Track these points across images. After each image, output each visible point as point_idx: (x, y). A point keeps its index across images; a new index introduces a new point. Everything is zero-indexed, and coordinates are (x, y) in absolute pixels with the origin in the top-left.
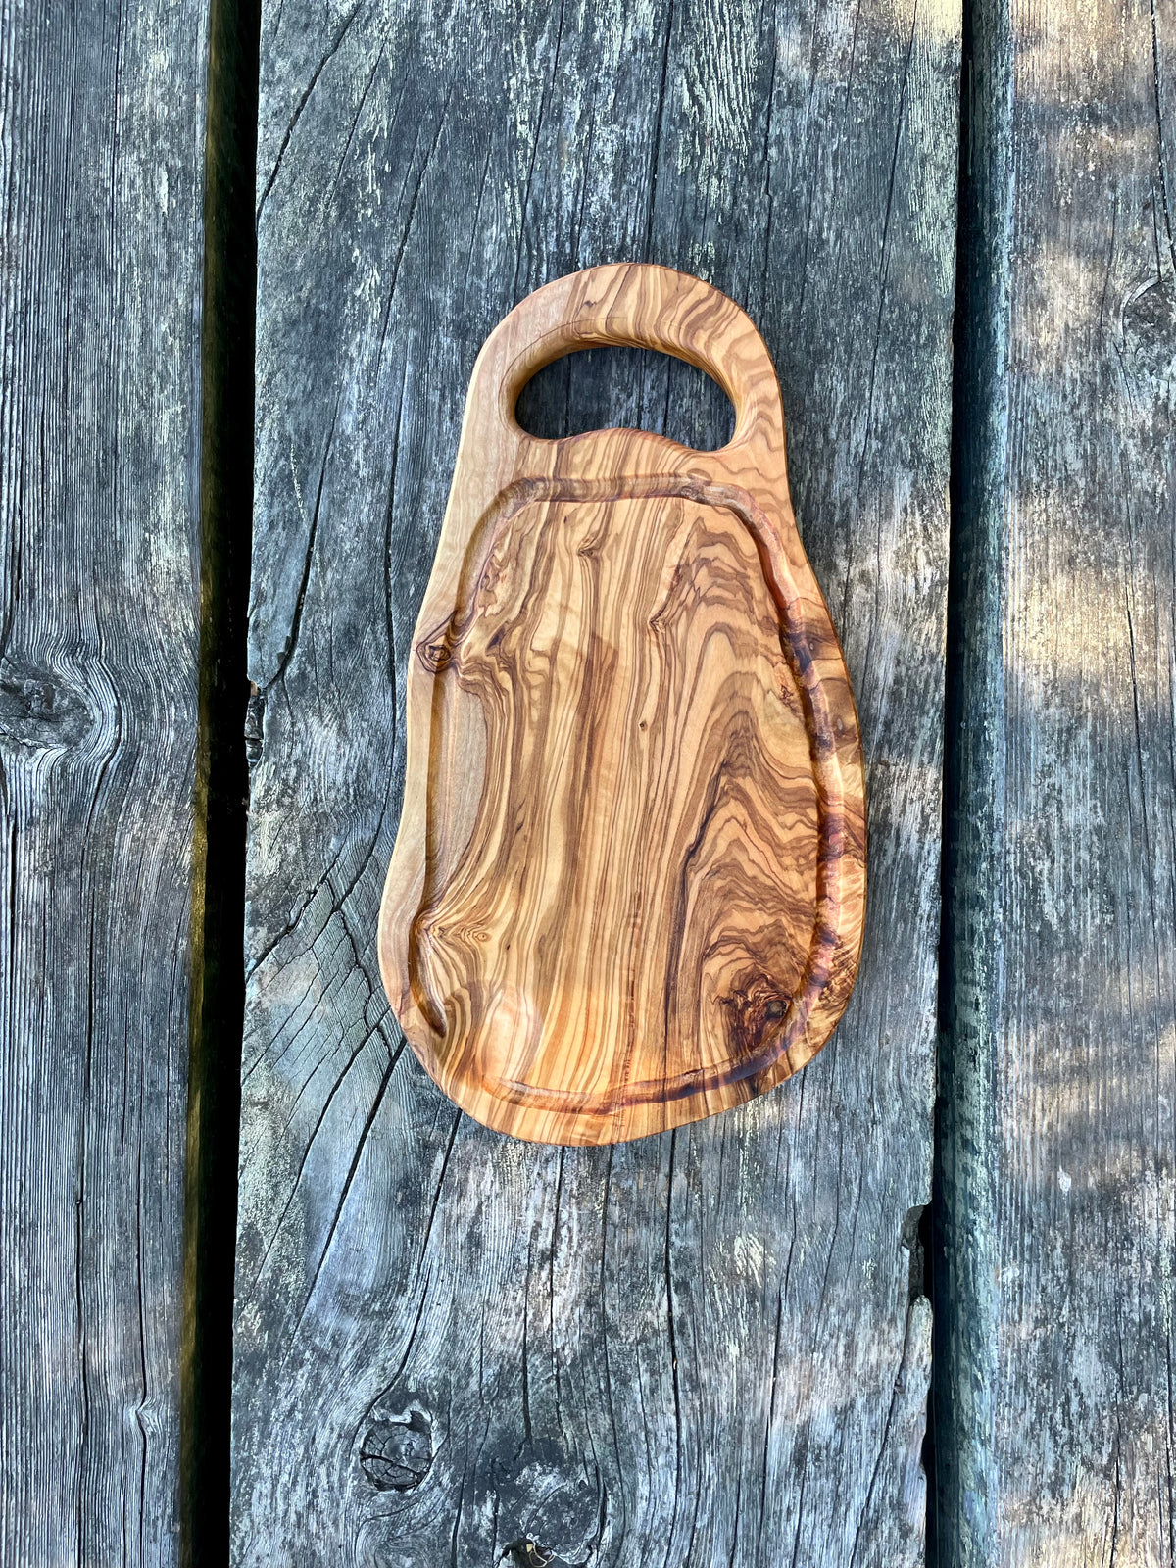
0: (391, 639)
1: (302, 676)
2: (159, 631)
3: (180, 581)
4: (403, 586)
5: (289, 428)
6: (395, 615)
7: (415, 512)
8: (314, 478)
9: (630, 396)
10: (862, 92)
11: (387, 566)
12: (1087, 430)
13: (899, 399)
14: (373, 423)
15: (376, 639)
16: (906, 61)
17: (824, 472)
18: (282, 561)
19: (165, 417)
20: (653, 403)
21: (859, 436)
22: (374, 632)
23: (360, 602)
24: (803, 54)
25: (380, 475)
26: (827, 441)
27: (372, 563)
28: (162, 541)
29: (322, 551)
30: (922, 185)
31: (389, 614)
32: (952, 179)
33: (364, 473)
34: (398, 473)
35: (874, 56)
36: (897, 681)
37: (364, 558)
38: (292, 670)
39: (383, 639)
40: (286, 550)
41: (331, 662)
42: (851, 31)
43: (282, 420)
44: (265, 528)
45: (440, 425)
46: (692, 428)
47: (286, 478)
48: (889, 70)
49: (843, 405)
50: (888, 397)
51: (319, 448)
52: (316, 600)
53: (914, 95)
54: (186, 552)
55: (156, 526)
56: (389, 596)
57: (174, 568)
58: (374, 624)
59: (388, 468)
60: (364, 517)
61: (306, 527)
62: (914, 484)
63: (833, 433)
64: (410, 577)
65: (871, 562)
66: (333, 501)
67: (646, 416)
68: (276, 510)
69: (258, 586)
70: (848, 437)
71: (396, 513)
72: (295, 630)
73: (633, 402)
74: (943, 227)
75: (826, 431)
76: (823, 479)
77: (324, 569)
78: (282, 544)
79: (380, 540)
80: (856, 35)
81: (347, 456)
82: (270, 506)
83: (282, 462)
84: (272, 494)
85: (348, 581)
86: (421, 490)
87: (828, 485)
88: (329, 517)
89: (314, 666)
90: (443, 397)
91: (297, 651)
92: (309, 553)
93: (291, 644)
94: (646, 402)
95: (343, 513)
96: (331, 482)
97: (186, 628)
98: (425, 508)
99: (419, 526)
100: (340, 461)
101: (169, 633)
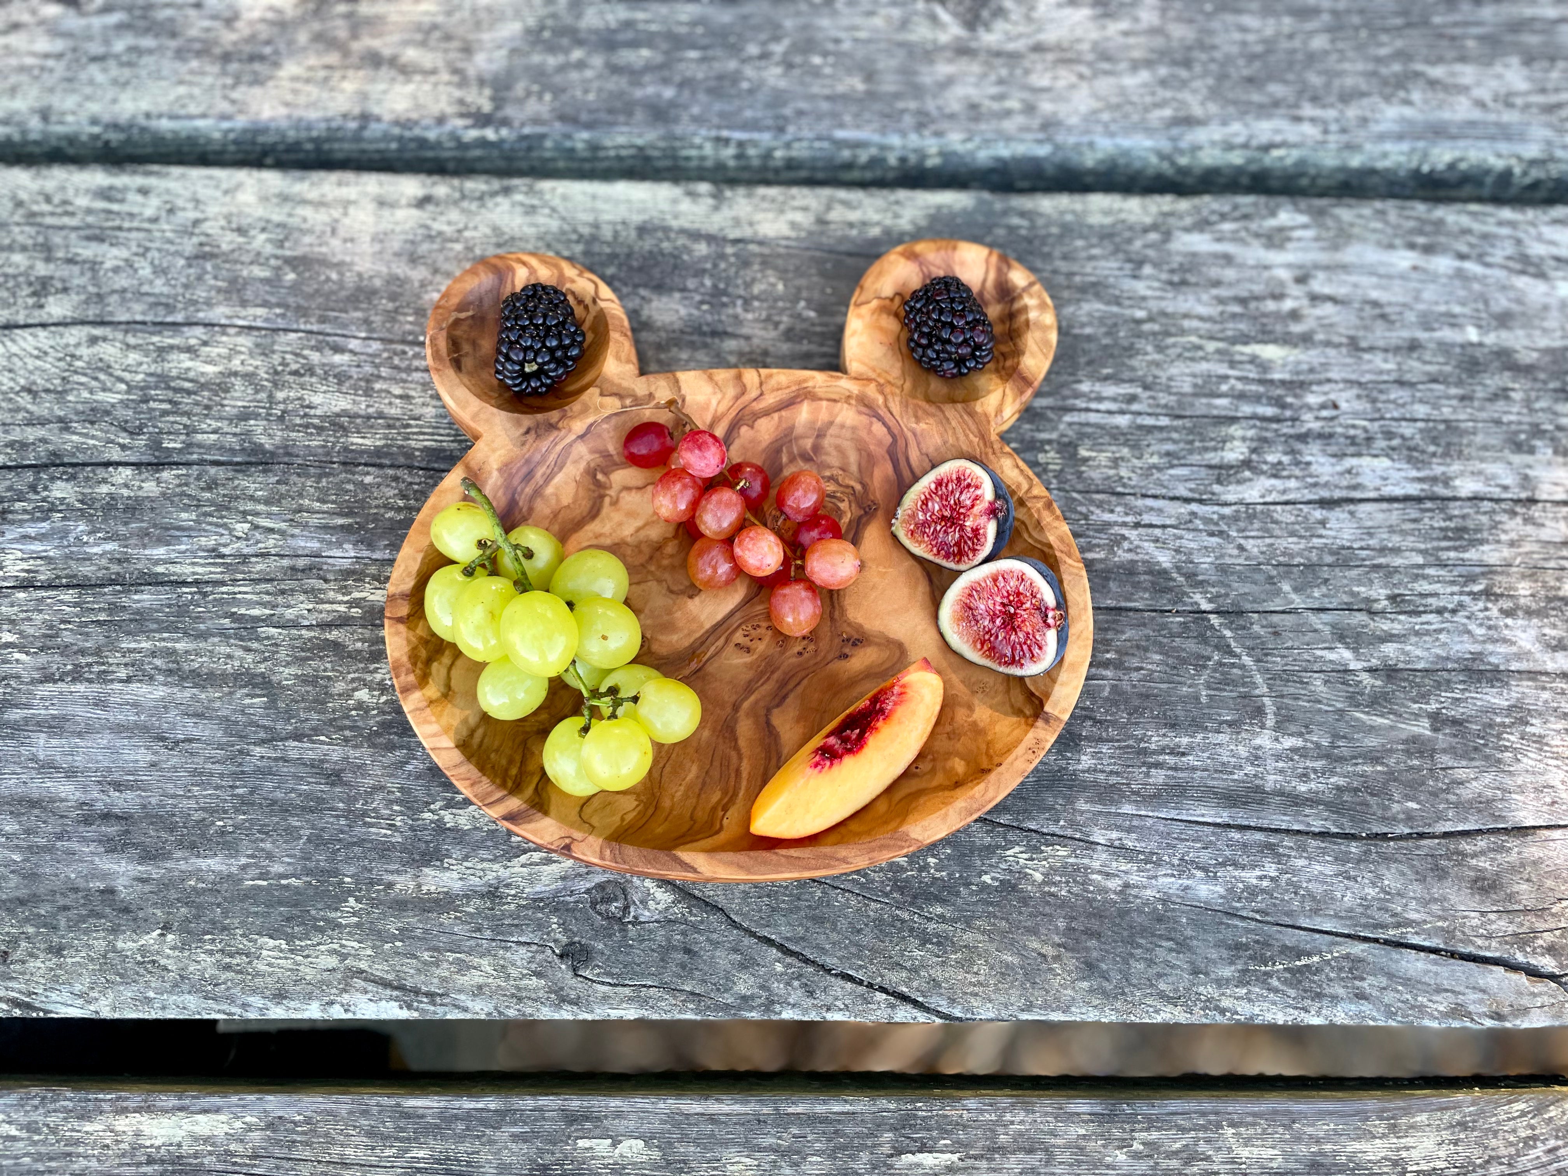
0: (1479, 832)
1: (1551, 950)
2: (1533, 1153)
3: (1463, 1125)
4: (1409, 817)
5: (1227, 972)
6: (1448, 827)
7: (1312, 801)
8: (1291, 938)
9: (1124, 538)
10: (748, 285)
11: (1384, 837)
12: (1106, 66)
13: (1093, 246)
14: (1205, 857)
15: (1483, 853)
16: (710, 238)
17: (1187, 324)
18: (1407, 982)
19: (1244, 1153)
20: (1130, 510)
21: (1141, 288)
22: (1474, 855)
23: (1441, 874)
24: (706, 346)
25: (1271, 847)
26: (1151, 319)
27: (1387, 859)
28: (1415, 1154)
29: (1384, 926)
30: (851, 225)
31: (1446, 835)
32: (842, 194)
33: (1271, 869)
34: (1265, 823)
35: (704, 271)
36: (1412, 246)
37: (1383, 870)
38: (1548, 964)
39: (1482, 843)
40: (1390, 976)
41: (1526, 911)
42: (677, 295)
43: (1220, 983)
44: (1366, 1007)
45: (1194, 769)
46: (1154, 467)
47: (1297, 976)
48: (723, 256)
49: (1108, 303)
50: (1091, 258)
51: (1248, 931)
52: (1449, 934)
53: (747, 232)
54: (1422, 1118)
55: (1395, 1163)
56: (1421, 836)
57: (1446, 1135)
58: (1464, 855)
59: (1259, 836)
60: (1329, 870)
61: (1358, 949)
62: (1187, 230)
63: (1140, 314)
64: (1396, 807)
65: (1284, 274)
66: (1316, 912)
67: (1146, 519)
68: (1341, 991)
69: (1446, 1015)
70: (1144, 298)
71: (1317, 825)
72: (1496, 962)
73: (1132, 534)
74: (897, 202)
75: (1139, 322)
76: (1195, 324)
77: (1410, 923)
78: (1384, 981)
79: (1354, 848)
80: (684, 290)
81: (1253, 892)
82: (1335, 999)
83: (1275, 982)
84: (1319, 996)
85: (1417, 889)
86: (1281, 793)
87: (1201, 318)
88: (1336, 916)
89: (1535, 933)
90: (1158, 765)
91: (1520, 958)
92: (1387, 942)
93: (1512, 967)
94: (1130, 519)
95: (1329, 897)
96: (1290, 914)
97: (1523, 1114)
98: (1303, 788)
99: (1329, 796)
100: (1260, 902)
101: (1534, 1138)
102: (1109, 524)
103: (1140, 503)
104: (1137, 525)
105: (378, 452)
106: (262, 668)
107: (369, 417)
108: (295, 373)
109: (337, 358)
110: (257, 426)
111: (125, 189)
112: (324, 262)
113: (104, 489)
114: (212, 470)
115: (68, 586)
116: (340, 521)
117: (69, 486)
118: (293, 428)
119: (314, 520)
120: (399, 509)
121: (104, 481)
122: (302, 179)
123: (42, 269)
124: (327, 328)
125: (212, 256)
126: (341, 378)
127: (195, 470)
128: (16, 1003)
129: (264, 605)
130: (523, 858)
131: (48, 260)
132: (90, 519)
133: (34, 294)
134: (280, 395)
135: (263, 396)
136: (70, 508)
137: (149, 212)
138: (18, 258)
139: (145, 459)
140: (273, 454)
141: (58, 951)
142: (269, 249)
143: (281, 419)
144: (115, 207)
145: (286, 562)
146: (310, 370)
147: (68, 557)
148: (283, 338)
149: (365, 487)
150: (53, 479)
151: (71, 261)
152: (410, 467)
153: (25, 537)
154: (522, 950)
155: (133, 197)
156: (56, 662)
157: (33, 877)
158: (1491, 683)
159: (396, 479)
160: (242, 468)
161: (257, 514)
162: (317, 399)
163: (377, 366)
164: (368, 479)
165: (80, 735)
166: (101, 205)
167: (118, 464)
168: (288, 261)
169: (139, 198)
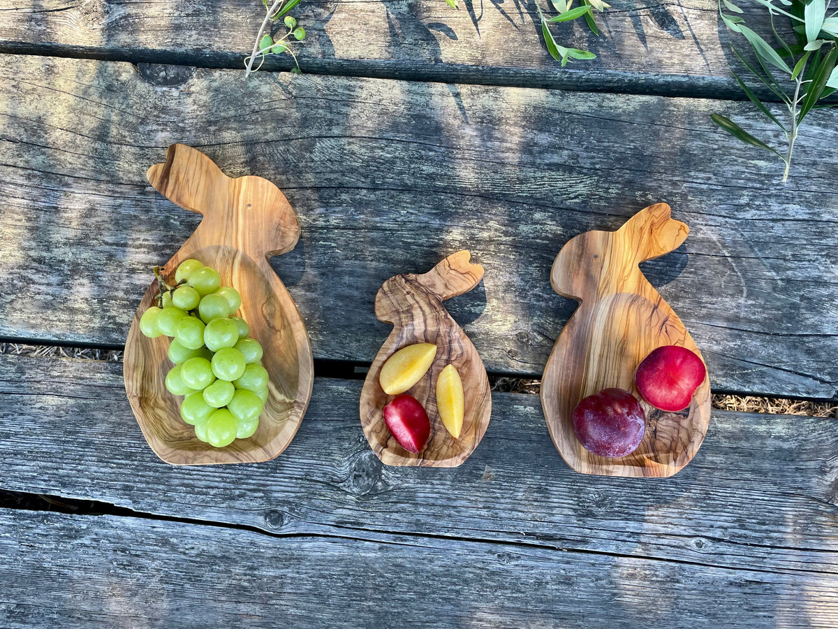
102: (695, 224)
103: (708, 217)
104: (706, 225)
105: (445, 188)
106: (413, 259)
107: (442, 175)
108: (416, 158)
109: (431, 153)
110: (405, 177)
111: (355, 87)
112: (425, 117)
113: (358, 197)
114: (392, 192)
115: (350, 229)
116: (434, 211)
117: (347, 195)
118: (417, 178)
119: (426, 211)
120: (453, 208)
121: (358, 194)
122: (415, 85)
123: (329, 116)
124: (427, 142)
125: (387, 114)
126: (432, 160)
127: (386, 192)
128: (346, 355)
129: (411, 238)
130: (496, 323)
131: (331, 113)
132: (355, 207)
133: (327, 125)
134: (412, 166)
135: (406, 166)
136: (348, 202)
137: (364, 96)
138: (320, 111)
139: (370, 187)
140: (411, 187)
141: (358, 341)
142: (406, 112)
143: (413, 174)
144: (352, 93)
145: (418, 224)
146: (421, 157)
147: (349, 219)
148: (412, 145)
149: (442, 200)
150: (342, 192)
151: (338, 113)
152: (456, 194)
153: (334, 212)
154: (496, 351)
155: (357, 89)
156: (350, 254)
157: (348, 319)
158: (823, 286)
159: (452, 198)
160: (402, 191)
161: (407, 208)
162: (424, 168)
163: (444, 157)
164: (442, 197)
165: (359, 277)
166: (348, 92)
167: (362, 188)
168: (412, 116)
169: (360, 90)
